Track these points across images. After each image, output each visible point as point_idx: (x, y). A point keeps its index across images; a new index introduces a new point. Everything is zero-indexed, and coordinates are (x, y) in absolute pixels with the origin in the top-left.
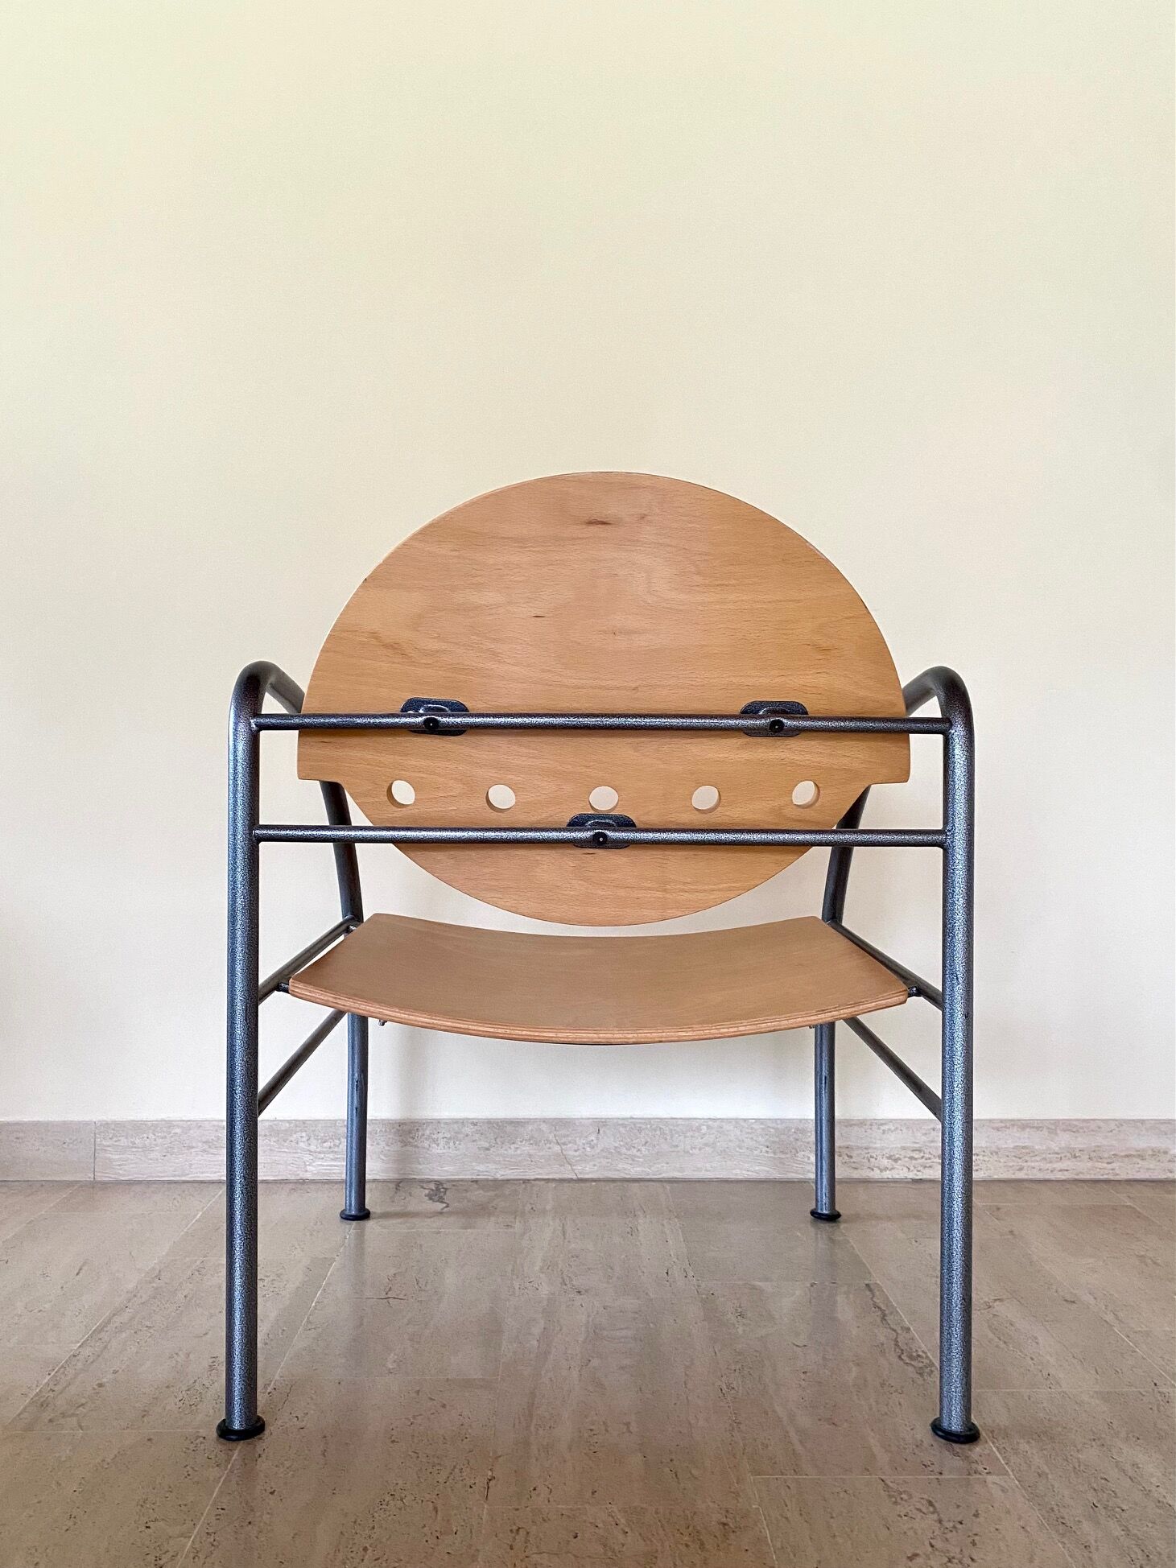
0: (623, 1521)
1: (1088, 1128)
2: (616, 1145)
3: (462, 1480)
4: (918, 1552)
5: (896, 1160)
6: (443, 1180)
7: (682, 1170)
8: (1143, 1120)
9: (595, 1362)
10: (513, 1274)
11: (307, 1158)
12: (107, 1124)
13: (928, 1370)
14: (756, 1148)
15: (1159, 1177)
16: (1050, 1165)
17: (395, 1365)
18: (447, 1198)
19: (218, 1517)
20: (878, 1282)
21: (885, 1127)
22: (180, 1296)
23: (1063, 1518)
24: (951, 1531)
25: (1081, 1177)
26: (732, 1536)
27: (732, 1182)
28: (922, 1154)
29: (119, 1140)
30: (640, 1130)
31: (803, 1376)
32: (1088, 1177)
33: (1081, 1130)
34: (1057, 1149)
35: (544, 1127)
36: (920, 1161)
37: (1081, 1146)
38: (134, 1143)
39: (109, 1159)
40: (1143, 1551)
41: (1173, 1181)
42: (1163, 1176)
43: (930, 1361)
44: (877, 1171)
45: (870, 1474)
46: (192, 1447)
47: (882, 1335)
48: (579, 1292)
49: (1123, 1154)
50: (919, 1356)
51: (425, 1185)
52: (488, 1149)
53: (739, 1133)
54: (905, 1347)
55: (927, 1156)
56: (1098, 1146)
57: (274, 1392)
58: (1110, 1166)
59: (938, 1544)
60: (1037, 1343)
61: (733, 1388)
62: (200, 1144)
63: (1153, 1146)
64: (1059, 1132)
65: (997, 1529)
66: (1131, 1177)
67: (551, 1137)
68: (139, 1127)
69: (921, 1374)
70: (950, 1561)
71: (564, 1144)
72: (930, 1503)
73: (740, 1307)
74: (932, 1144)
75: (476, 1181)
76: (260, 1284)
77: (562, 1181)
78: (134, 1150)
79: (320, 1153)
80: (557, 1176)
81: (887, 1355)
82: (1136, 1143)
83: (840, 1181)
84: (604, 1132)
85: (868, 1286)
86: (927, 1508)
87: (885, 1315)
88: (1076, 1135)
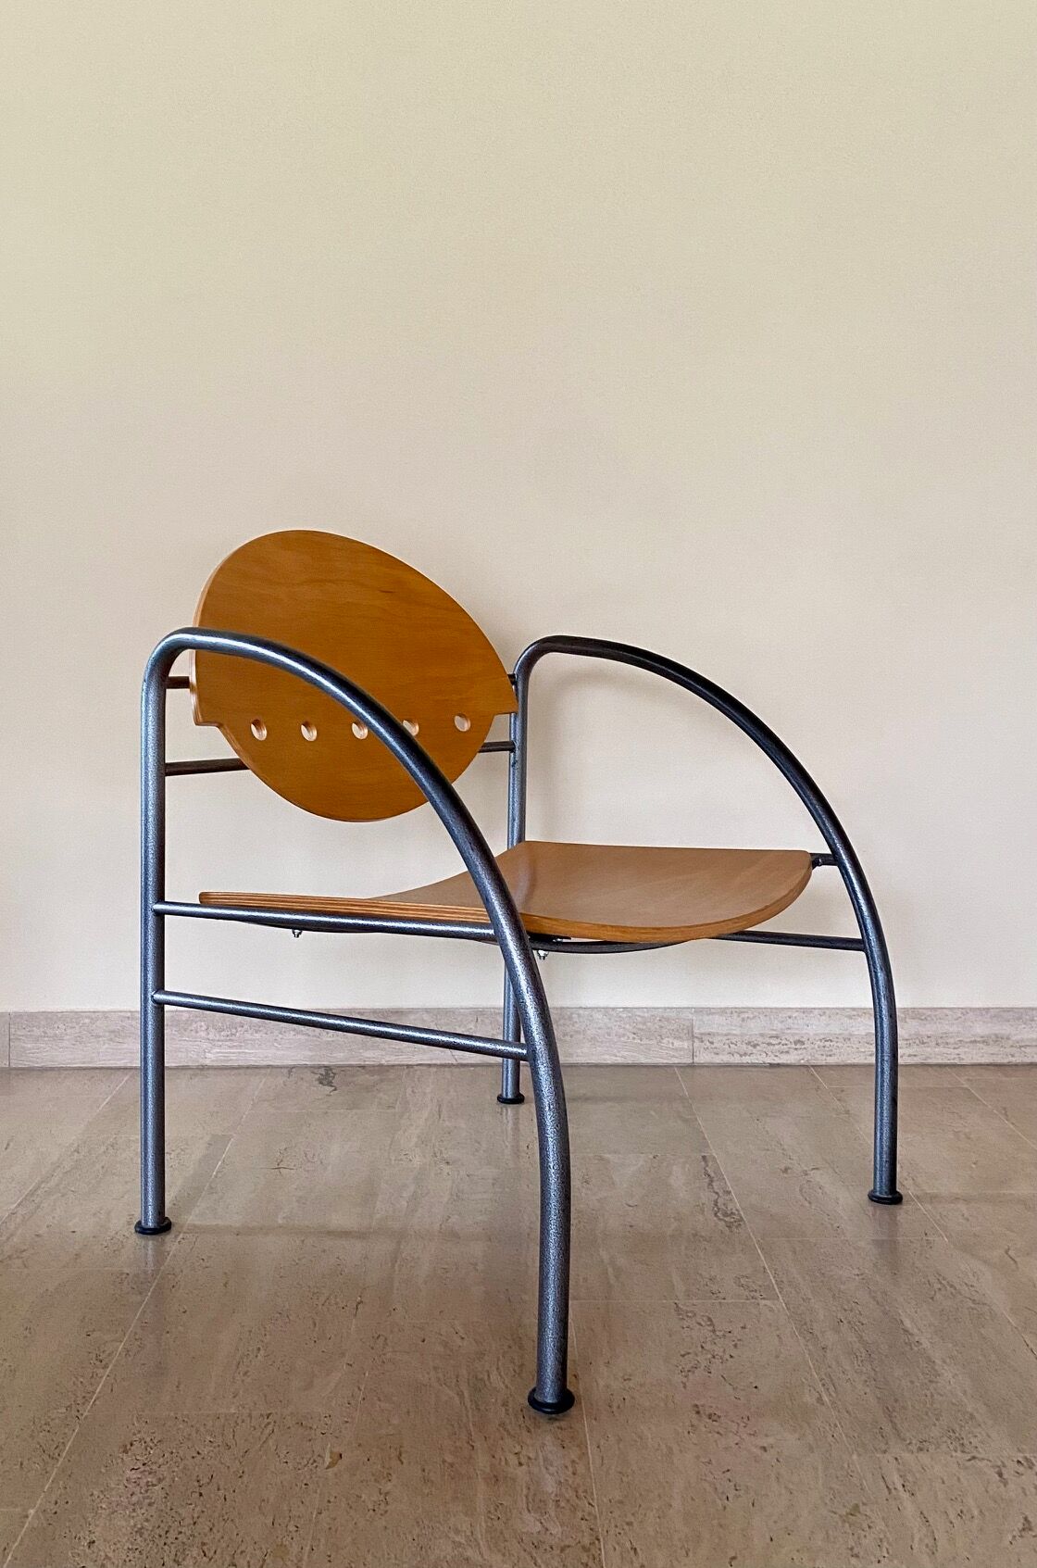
0: (462, 1331)
1: (935, 1016)
3: (336, 1304)
4: (689, 1351)
5: (755, 1046)
6: (333, 1066)
8: (988, 1009)
9: (454, 1218)
10: (390, 1148)
11: (205, 1045)
12: (19, 1016)
13: (736, 1224)
14: (624, 1035)
17: (285, 1222)
18: (335, 1082)
19: (142, 1329)
20: (714, 1154)
21: (746, 1015)
22: (98, 1166)
23: (812, 1329)
24: (720, 1338)
25: (929, 1061)
28: (779, 1041)
29: (33, 1031)
31: (629, 1228)
32: (934, 1061)
33: (929, 1018)
36: (777, 1047)
37: (929, 1033)
38: (45, 1033)
39: (23, 1048)
41: (1032, 1065)
42: (1005, 1061)
43: (741, 1217)
44: (737, 1056)
45: (666, 1299)
46: (119, 1280)
47: (706, 1197)
48: (447, 1163)
49: (968, 1040)
50: (732, 1213)
51: (316, 1071)
53: (607, 1021)
54: (722, 1207)
55: (783, 1042)
56: (944, 1033)
58: (957, 1051)
59: (707, 1347)
62: (107, 1034)
63: (997, 1032)
64: (907, 1020)
65: (756, 1337)
66: (974, 1061)
68: (50, 1018)
69: (729, 1227)
70: (714, 1357)
72: (710, 1319)
73: (587, 1175)
74: (789, 1031)
75: (363, 1067)
76: (167, 1157)
77: (443, 1066)
78: (46, 1039)
79: (218, 1041)
80: (438, 1062)
81: (705, 1213)
82: (981, 1029)
83: (702, 1066)
84: (482, 1021)
85: (704, 1157)
86: (705, 1322)
87: (712, 1181)
88: (925, 1022)
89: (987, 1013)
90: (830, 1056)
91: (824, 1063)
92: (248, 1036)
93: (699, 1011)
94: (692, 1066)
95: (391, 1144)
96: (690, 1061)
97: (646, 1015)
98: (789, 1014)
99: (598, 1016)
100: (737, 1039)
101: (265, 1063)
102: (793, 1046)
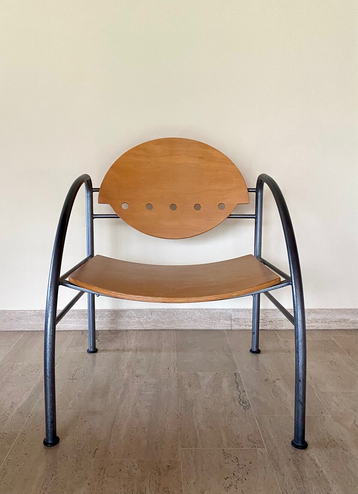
0: (136, 465)
1: (322, 312)
2: (158, 318)
3: (87, 450)
4: (229, 476)
6: (99, 330)
7: (180, 326)
9: (138, 404)
10: (116, 369)
13: (248, 407)
14: (206, 319)
15: (346, 328)
16: (308, 324)
17: (72, 406)
18: (99, 338)
19: (8, 463)
20: (239, 372)
22: (4, 378)
23: (278, 464)
24: (241, 469)
25: (319, 328)
26: (170, 470)
27: (198, 330)
30: (166, 313)
31: (206, 409)
32: (321, 328)
34: (311, 319)
35: (133, 312)
37: (319, 318)
40: (301, 476)
41: (357, 329)
42: (347, 328)
43: (250, 404)
45: (220, 448)
46: (2, 437)
47: (236, 393)
48: (137, 376)
49: (334, 321)
50: (246, 402)
52: (114, 320)
53: (200, 314)
54: (242, 399)
56: (325, 318)
57: (31, 416)
58: (329, 325)
59: (236, 473)
60: (287, 397)
61: (182, 415)
63: (344, 318)
65: (256, 468)
66: (336, 328)
67: (135, 315)
69: (245, 409)
70: (238, 480)
71: (140, 318)
72: (237, 458)
73: (190, 382)
74: (267, 318)
75: (110, 331)
77: (139, 330)
80: (138, 329)
81: (235, 402)
82: (338, 317)
83: (234, 330)
84: (154, 314)
85: (235, 374)
86: (235, 460)
87: (238, 386)
88: (317, 314)
89: (341, 310)
90: (283, 326)
91: (280, 329)
92: (67, 319)
93: (233, 310)
94: (231, 330)
95: (116, 368)
96: (230, 328)
97: (214, 311)
98: (267, 311)
99: (196, 312)
100: (248, 320)
101: (73, 329)
102: (269, 323)
